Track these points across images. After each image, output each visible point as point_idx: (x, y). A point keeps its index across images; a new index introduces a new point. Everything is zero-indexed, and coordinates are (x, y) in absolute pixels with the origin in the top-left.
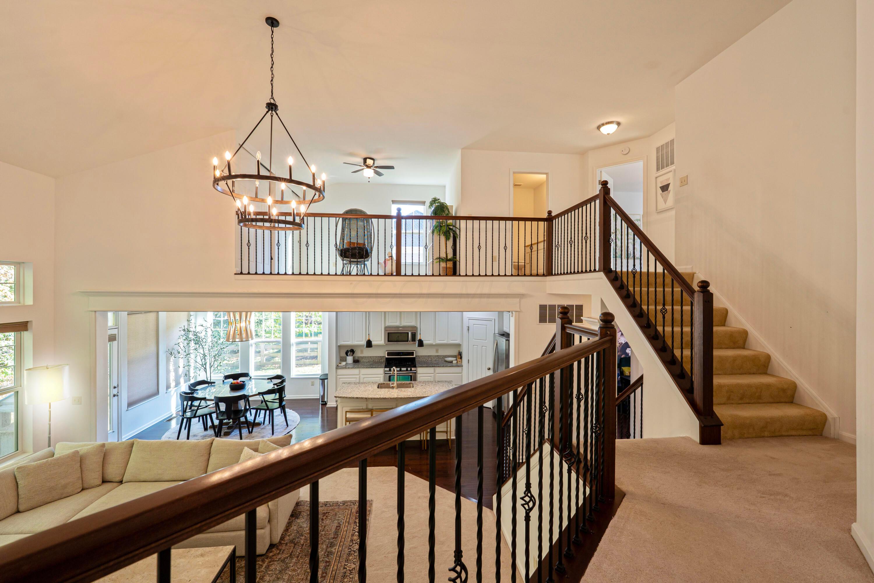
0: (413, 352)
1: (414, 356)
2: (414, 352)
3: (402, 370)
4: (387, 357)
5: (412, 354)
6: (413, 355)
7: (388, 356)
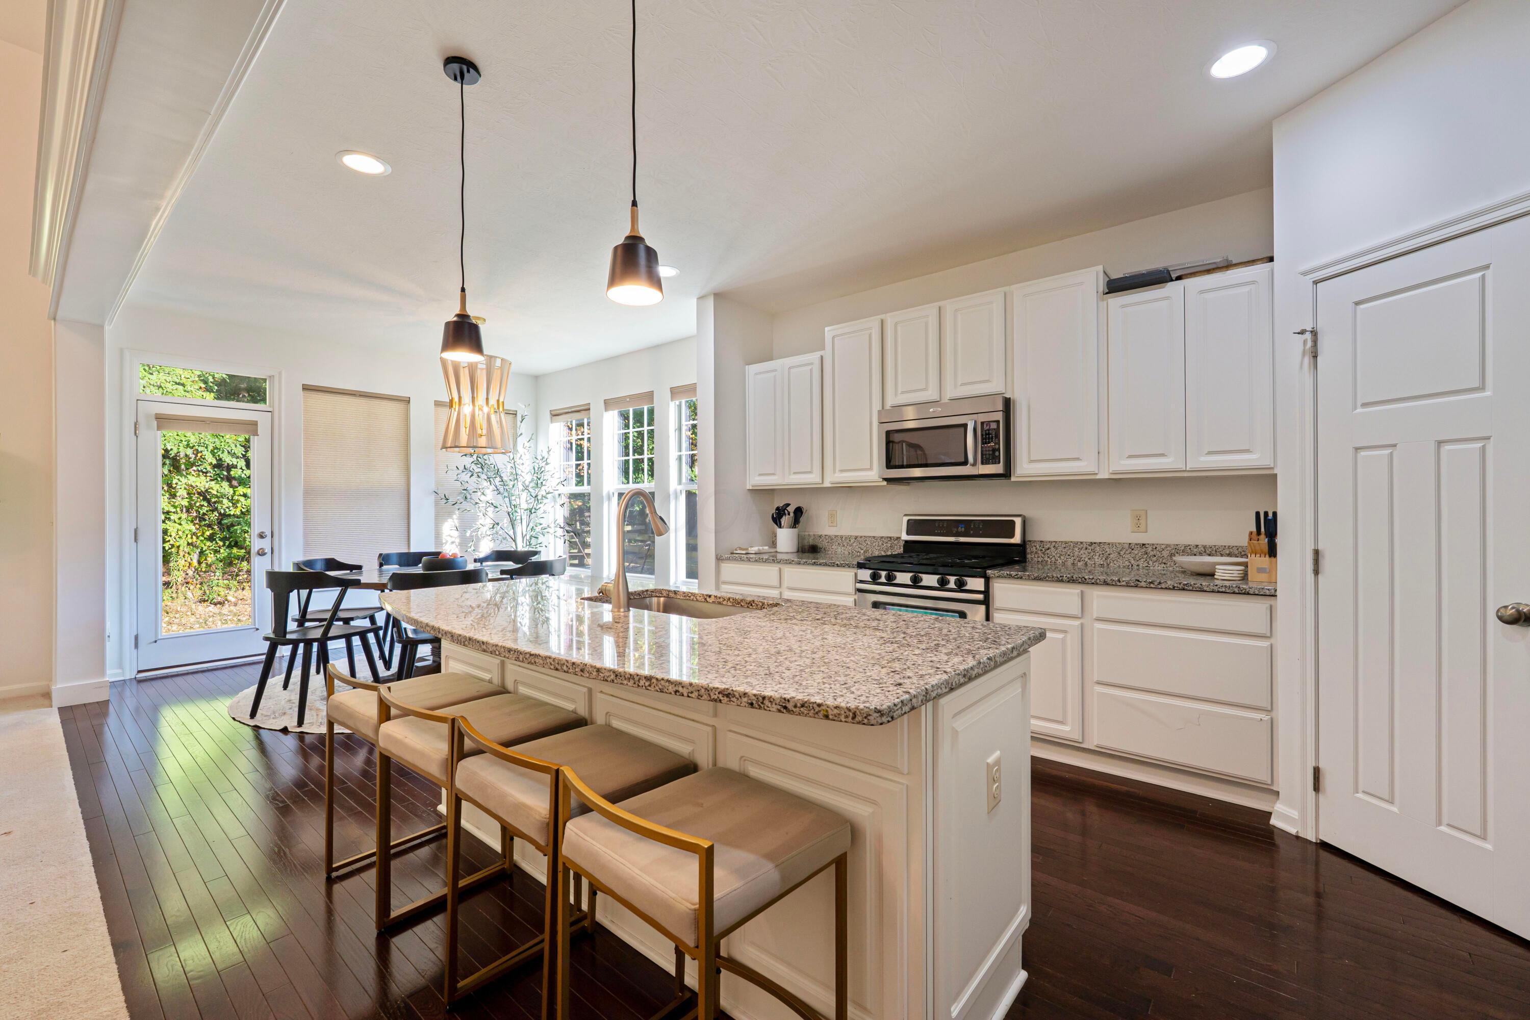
0: (1013, 523)
1: (1017, 539)
2: (1018, 522)
3: (923, 584)
4: (905, 537)
5: (1006, 528)
6: (1012, 535)
7: (908, 533)
